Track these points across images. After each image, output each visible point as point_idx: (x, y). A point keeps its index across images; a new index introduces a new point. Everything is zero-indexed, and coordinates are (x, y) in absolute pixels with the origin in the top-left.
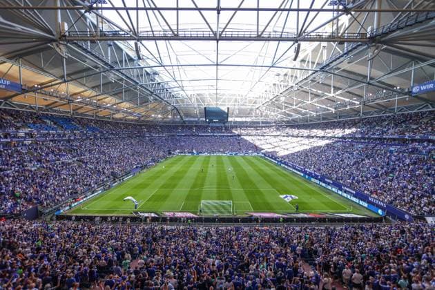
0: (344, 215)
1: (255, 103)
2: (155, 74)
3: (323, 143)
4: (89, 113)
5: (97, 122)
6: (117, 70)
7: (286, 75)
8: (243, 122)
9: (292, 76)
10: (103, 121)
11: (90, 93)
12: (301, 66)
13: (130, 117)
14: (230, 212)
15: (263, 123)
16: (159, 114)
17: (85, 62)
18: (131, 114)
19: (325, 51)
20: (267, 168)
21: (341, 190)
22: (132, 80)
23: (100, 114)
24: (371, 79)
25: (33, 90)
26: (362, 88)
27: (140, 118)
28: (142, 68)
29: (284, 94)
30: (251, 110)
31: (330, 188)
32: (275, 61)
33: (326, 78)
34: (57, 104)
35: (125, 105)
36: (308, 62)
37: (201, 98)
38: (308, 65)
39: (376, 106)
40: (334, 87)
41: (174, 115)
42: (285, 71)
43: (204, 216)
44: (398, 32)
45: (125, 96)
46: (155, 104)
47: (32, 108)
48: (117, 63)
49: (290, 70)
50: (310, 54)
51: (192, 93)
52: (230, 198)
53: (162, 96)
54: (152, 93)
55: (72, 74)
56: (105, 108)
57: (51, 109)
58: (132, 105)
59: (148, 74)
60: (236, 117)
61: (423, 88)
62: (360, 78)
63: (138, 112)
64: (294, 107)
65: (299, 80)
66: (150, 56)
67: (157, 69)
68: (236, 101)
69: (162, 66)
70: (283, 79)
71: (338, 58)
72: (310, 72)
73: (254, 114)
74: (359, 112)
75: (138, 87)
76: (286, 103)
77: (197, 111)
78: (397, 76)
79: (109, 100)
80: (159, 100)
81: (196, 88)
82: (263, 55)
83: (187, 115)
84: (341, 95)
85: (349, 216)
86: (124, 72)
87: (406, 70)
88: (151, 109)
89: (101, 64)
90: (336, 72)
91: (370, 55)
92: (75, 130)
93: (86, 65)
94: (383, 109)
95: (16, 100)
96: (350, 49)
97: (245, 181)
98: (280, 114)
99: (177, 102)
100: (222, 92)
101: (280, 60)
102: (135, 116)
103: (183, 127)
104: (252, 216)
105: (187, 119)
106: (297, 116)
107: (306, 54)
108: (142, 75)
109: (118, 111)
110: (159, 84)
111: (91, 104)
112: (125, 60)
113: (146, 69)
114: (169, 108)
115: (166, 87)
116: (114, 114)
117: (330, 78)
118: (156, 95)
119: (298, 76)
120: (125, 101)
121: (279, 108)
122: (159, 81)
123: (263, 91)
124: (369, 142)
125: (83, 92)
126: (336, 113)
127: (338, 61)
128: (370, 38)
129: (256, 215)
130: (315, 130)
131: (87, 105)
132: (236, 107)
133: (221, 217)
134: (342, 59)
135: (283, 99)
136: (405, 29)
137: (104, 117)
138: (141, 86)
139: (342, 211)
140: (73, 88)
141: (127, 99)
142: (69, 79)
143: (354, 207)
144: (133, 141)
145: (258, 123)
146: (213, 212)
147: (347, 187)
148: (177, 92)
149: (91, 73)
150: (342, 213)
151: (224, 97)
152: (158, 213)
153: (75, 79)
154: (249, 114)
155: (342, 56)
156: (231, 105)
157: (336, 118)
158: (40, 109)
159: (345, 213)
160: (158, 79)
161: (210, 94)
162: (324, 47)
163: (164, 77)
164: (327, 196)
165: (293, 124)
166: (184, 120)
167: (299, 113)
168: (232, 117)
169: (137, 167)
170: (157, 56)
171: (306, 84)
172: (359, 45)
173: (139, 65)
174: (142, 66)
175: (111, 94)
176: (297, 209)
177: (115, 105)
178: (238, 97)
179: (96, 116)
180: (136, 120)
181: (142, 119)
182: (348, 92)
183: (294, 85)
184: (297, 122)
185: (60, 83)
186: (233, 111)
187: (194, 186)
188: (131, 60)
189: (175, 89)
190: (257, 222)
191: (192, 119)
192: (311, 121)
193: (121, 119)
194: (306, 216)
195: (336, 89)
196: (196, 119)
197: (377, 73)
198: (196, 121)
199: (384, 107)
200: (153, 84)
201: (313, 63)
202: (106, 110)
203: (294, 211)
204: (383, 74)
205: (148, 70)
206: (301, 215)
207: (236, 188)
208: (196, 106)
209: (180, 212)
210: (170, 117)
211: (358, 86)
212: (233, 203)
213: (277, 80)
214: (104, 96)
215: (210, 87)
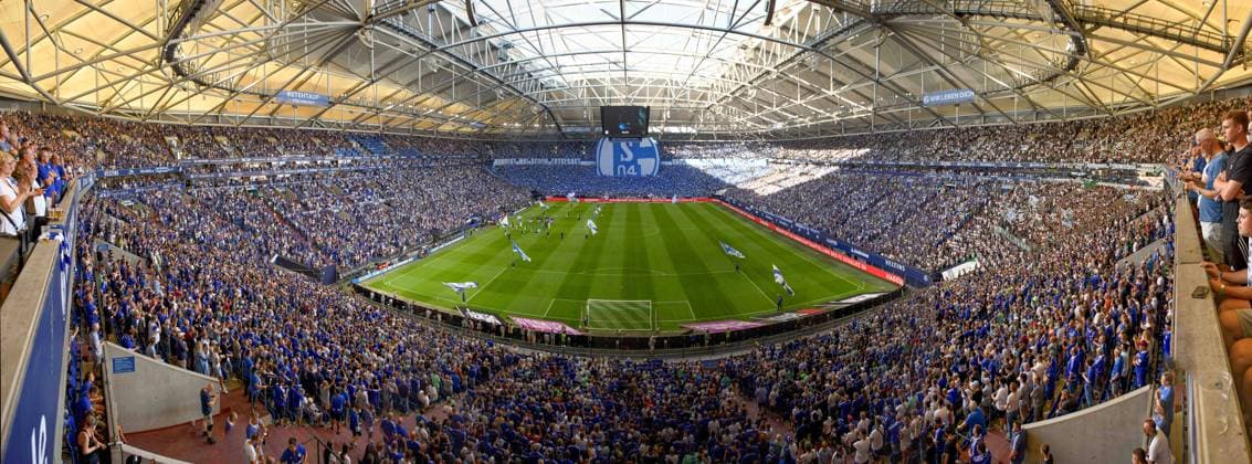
0: (853, 300)
1: (704, 97)
2: (507, 46)
3: (820, 173)
4: (404, 126)
5: (413, 140)
6: (443, 51)
7: (757, 49)
8: (681, 135)
9: (768, 52)
10: (422, 138)
11: (405, 94)
12: (782, 36)
13: (464, 129)
14: (646, 325)
15: (719, 137)
16: (516, 121)
17: (398, 45)
18: (466, 123)
19: (818, 18)
20: (729, 227)
21: (849, 255)
22: (465, 63)
23: (420, 127)
24: (881, 75)
25: (340, 101)
26: (870, 87)
27: (481, 129)
28: (484, 39)
29: (755, 84)
30: (697, 111)
31: (833, 254)
32: (734, 22)
33: (820, 63)
34: (364, 117)
35: (457, 108)
36: (794, 31)
37: (595, 87)
38: (793, 37)
39: (889, 117)
40: (834, 79)
41: (543, 122)
42: (757, 42)
43: (592, 331)
44: (904, 17)
45: (456, 93)
46: (507, 104)
47: (339, 125)
48: (441, 38)
49: (764, 41)
50: (796, 18)
51: (578, 77)
52: (649, 294)
53: (519, 88)
54: (501, 82)
55: (381, 69)
56: (426, 116)
57: (358, 124)
58: (467, 108)
59: (494, 48)
60: (667, 124)
61: (933, 99)
62: (867, 72)
63: (478, 118)
64: (775, 109)
65: (779, 61)
66: (496, 17)
67: (508, 38)
68: (665, 93)
69: (517, 32)
70: (752, 56)
71: (836, 35)
72: (797, 50)
73: (702, 120)
74: (870, 124)
75: (477, 74)
76: (759, 100)
77: (588, 114)
78: (908, 77)
79: (433, 102)
80: (514, 94)
81: (585, 68)
82: (715, 7)
83: (569, 120)
84: (844, 94)
85: (860, 299)
86: (452, 51)
87: (917, 71)
88: (502, 113)
89: (418, 44)
90: (836, 56)
91: (877, 40)
92: (385, 154)
93: (400, 50)
94: (897, 122)
95: (326, 117)
96: (851, 23)
97: (682, 256)
98: (751, 120)
99: (550, 97)
100: (637, 75)
101: (743, 21)
102: (473, 127)
103: (562, 146)
104: (692, 331)
105: (569, 130)
106: (779, 126)
107: (789, 17)
108: (483, 53)
109: (445, 119)
110: (515, 64)
111: (405, 112)
112: (456, 31)
113: (491, 40)
114: (535, 109)
115: (528, 68)
116: (439, 125)
117: (827, 64)
118: (508, 86)
119: (778, 53)
120: (458, 101)
121: (748, 109)
122: (516, 60)
123: (719, 77)
124: (883, 173)
125: (395, 93)
126: (839, 123)
127: (837, 39)
128: (874, 14)
129: (701, 328)
130: (812, 152)
131: (400, 113)
132: (668, 105)
133: (628, 335)
134: (841, 37)
135: (753, 93)
136: (910, 16)
137: (425, 131)
138: (482, 72)
139: (851, 293)
140: (383, 89)
141: (460, 97)
142: (378, 76)
143: (867, 281)
144: (468, 172)
145: (711, 136)
146: (611, 325)
147: (858, 249)
148: (547, 77)
149: (404, 61)
150: (851, 297)
151: (642, 86)
152: (501, 315)
153: (386, 76)
154: (692, 119)
155: (841, 32)
156: (656, 101)
157: (840, 131)
158: (347, 125)
159: (855, 296)
160: (512, 56)
161: (612, 80)
162: (816, 10)
163: (522, 51)
164: (829, 271)
165: (776, 139)
166: (563, 130)
167: (783, 119)
168: (656, 125)
169: (473, 222)
170: (506, 14)
171: (791, 70)
172: (862, 21)
173: (479, 35)
174: (484, 35)
175: (434, 91)
176: (779, 304)
177: (440, 109)
178: (669, 86)
179: (414, 130)
180: (475, 134)
181: (486, 131)
182: (853, 90)
183: (771, 69)
184: (781, 136)
185: (368, 86)
186: (661, 112)
187: (578, 266)
188: (464, 28)
189: (544, 73)
190: (702, 344)
191: (579, 130)
192: (804, 135)
193: (450, 134)
194: (794, 316)
195: (839, 83)
196: (588, 129)
197: (888, 69)
198: (587, 134)
199: (897, 118)
200: (503, 67)
201: (801, 34)
202: (428, 120)
203: (775, 310)
204: (893, 71)
205: (495, 41)
206: (786, 317)
207: (664, 274)
208: (586, 103)
209: (545, 319)
210: (537, 125)
211: (867, 84)
212: (654, 306)
213: (742, 57)
214: (424, 97)
215: (613, 67)
